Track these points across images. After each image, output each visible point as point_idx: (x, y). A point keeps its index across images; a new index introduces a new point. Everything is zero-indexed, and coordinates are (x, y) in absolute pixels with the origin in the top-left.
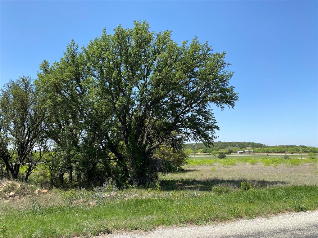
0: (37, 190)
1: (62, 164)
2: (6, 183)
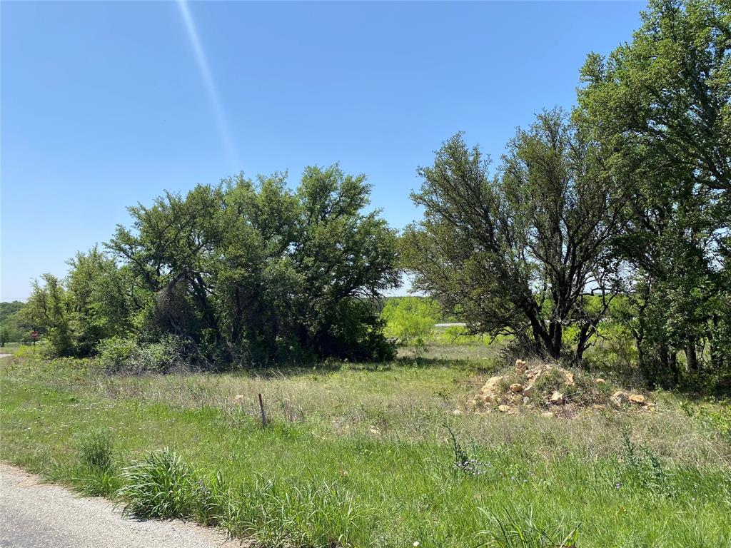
0: (617, 394)
2: (539, 369)
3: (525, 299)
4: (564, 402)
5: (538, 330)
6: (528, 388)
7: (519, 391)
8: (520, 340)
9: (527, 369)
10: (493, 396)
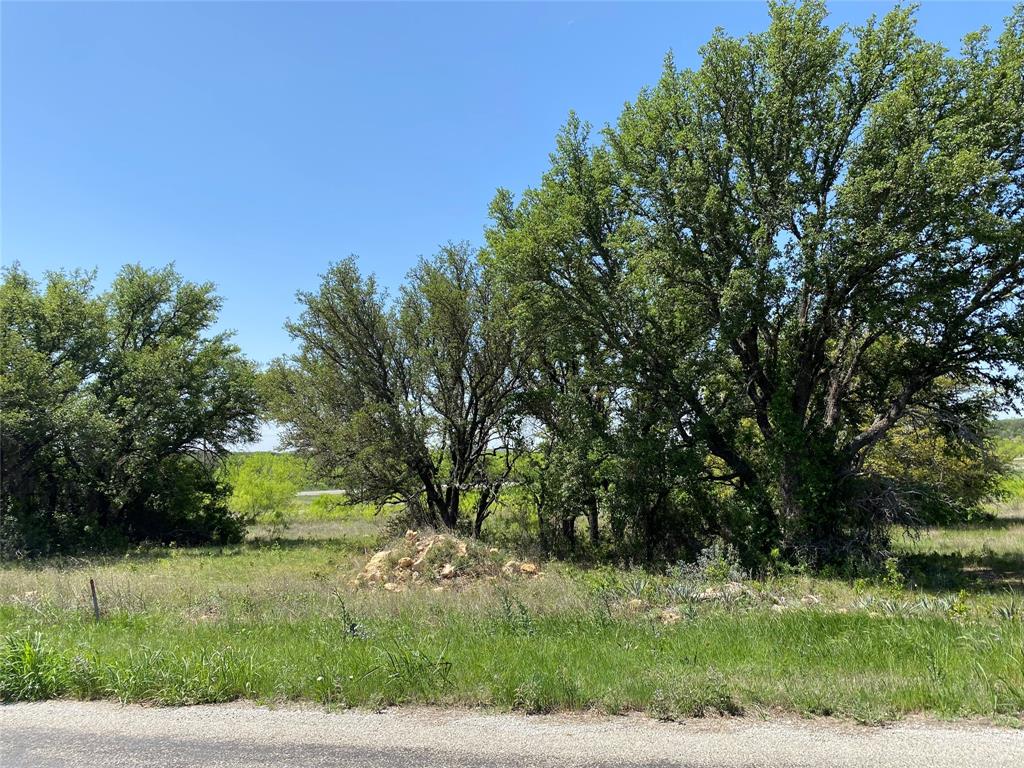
0: (509, 563)
1: (569, 489)
2: (431, 540)
3: (421, 460)
4: (456, 575)
5: (433, 497)
6: (418, 562)
7: (409, 565)
8: (412, 509)
9: (418, 540)
10: (378, 574)
